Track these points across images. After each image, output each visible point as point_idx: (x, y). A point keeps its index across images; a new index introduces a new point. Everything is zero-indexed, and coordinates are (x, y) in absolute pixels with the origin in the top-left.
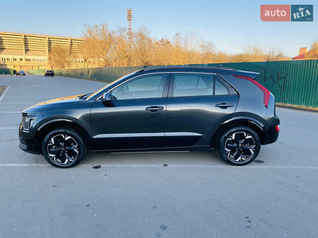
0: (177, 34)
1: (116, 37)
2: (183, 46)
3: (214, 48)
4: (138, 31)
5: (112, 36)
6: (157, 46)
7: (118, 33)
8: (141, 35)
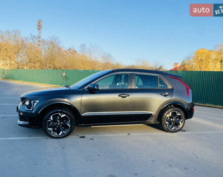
0: (83, 45)
1: (29, 43)
2: (88, 55)
3: (113, 59)
4: (49, 39)
5: (25, 42)
6: (65, 53)
7: (31, 40)
8: (52, 43)
